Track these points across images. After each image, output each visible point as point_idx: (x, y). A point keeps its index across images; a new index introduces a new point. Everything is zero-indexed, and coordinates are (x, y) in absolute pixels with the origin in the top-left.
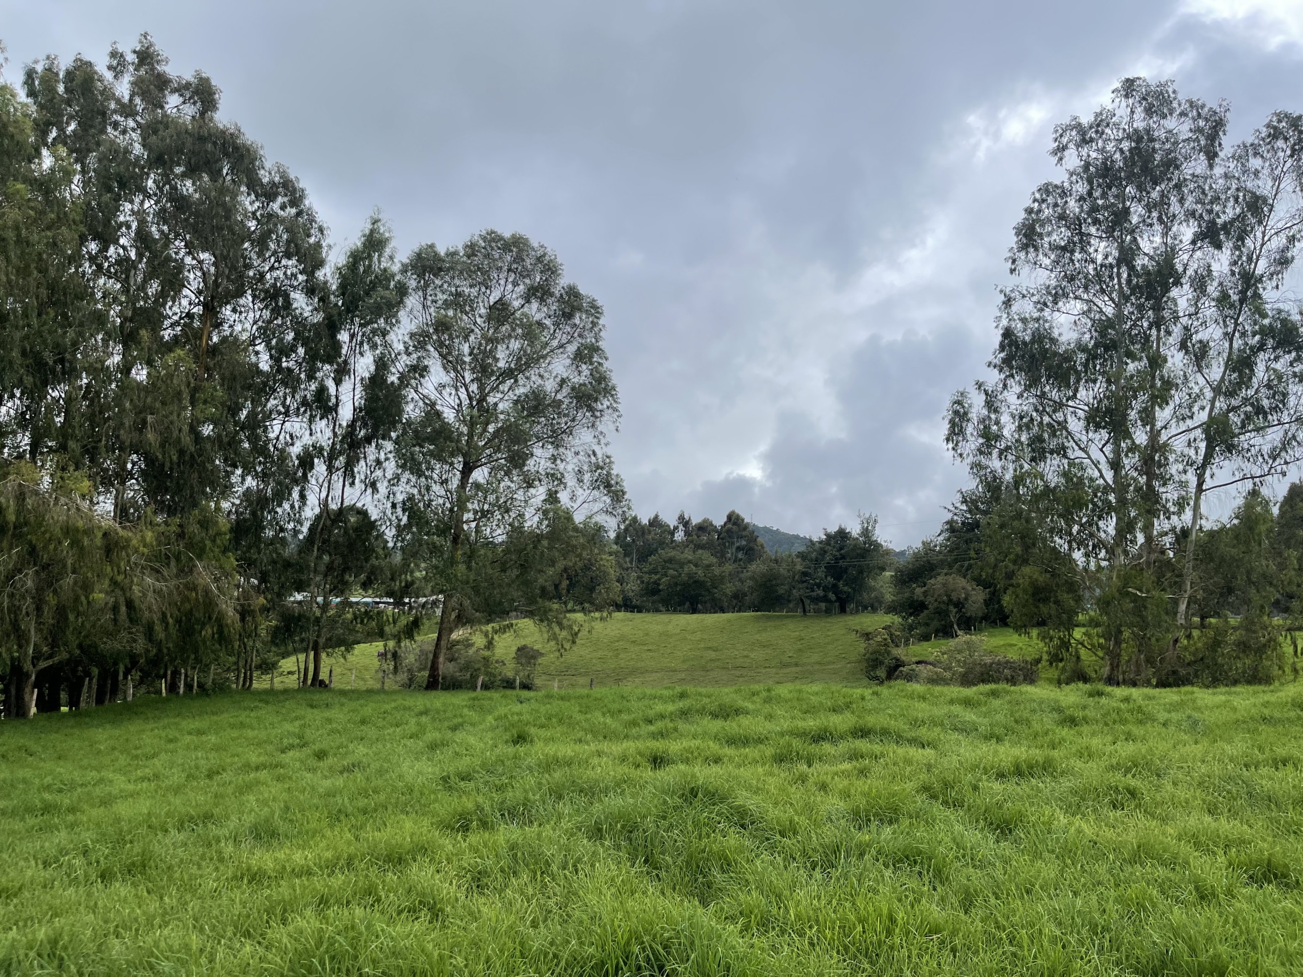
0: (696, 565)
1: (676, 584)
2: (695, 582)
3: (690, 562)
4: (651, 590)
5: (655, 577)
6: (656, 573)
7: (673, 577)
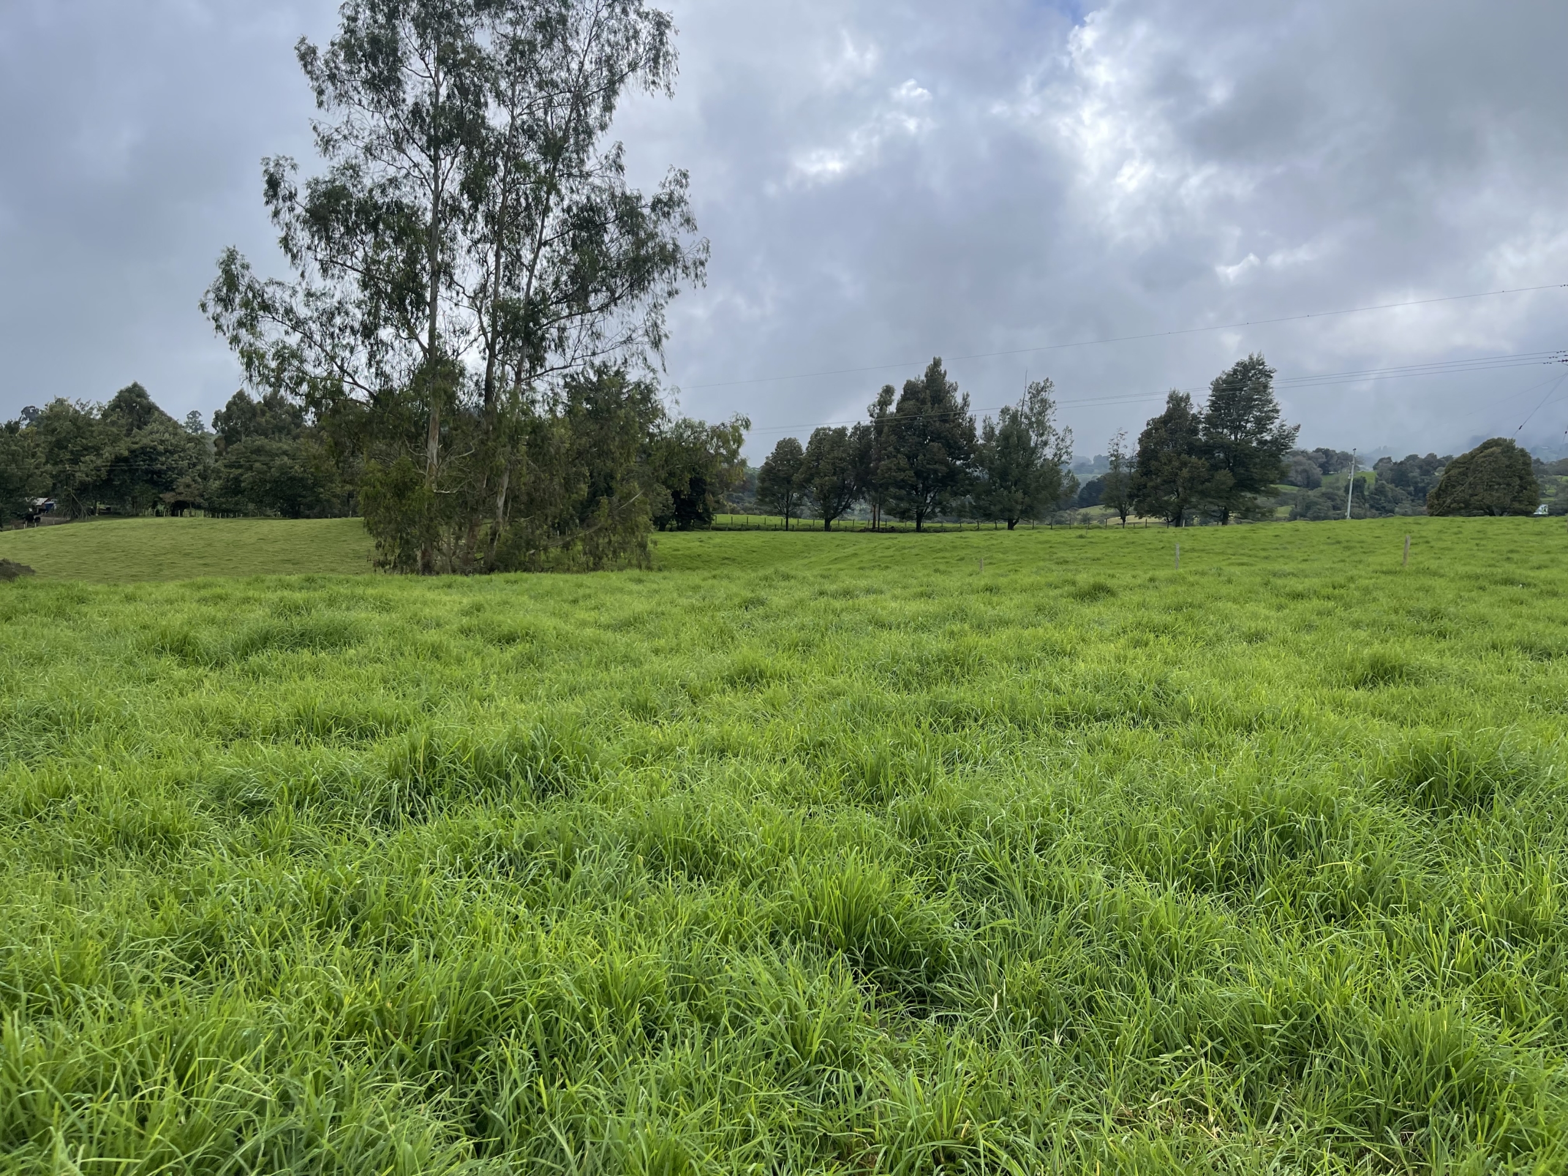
0: (293, 458)
1: (264, 482)
2: (292, 479)
3: (285, 453)
4: (233, 488)
5: (236, 472)
6: (240, 467)
7: (259, 472)
